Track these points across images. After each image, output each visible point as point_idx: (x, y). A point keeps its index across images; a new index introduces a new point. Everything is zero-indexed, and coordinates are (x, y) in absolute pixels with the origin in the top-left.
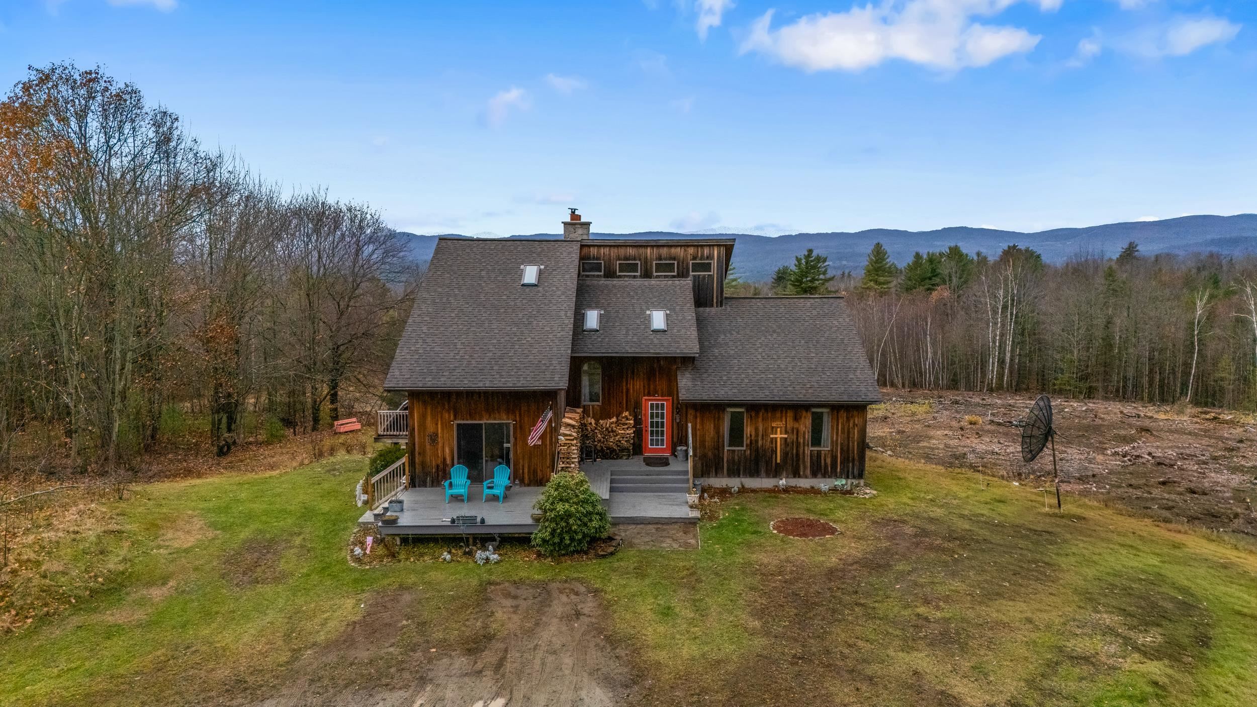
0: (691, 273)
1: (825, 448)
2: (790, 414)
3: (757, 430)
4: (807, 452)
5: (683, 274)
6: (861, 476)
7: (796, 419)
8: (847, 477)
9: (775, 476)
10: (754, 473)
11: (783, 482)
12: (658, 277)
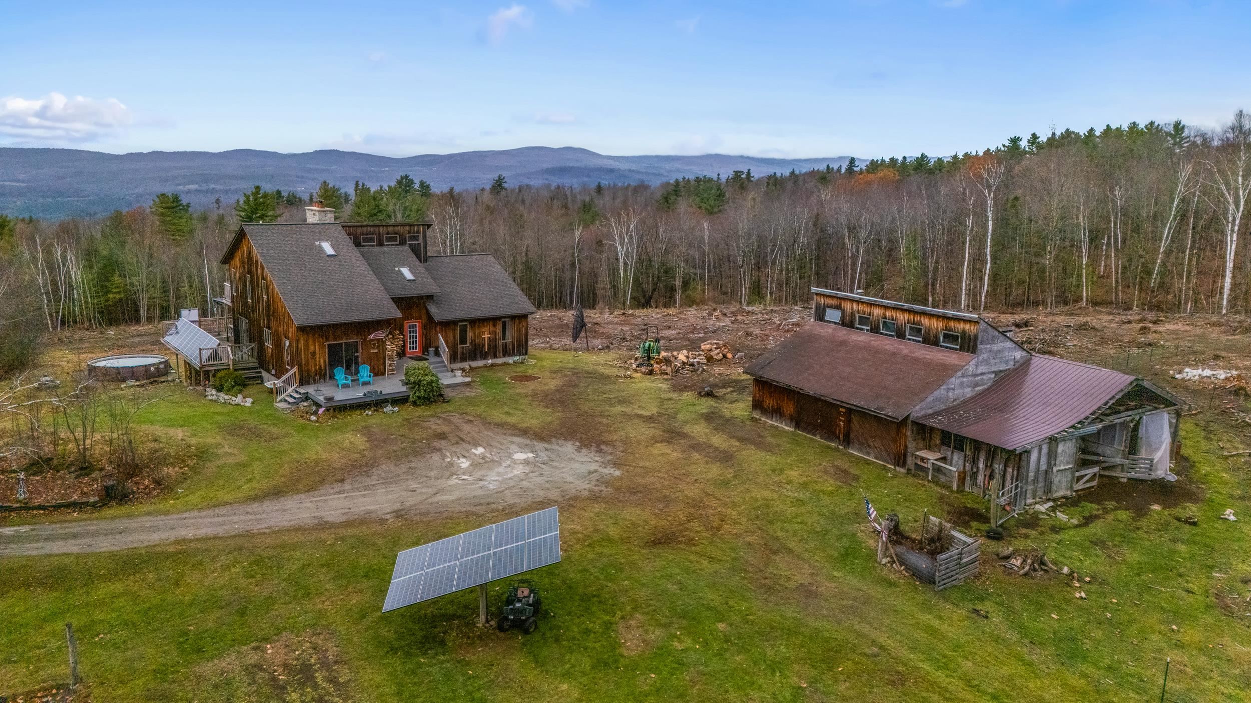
0: (408, 242)
1: (509, 340)
2: (491, 323)
3: (475, 333)
4: (500, 344)
5: (402, 243)
6: (526, 353)
7: (494, 326)
8: (520, 355)
9: (485, 359)
10: (474, 358)
11: (490, 361)
12: (387, 245)
